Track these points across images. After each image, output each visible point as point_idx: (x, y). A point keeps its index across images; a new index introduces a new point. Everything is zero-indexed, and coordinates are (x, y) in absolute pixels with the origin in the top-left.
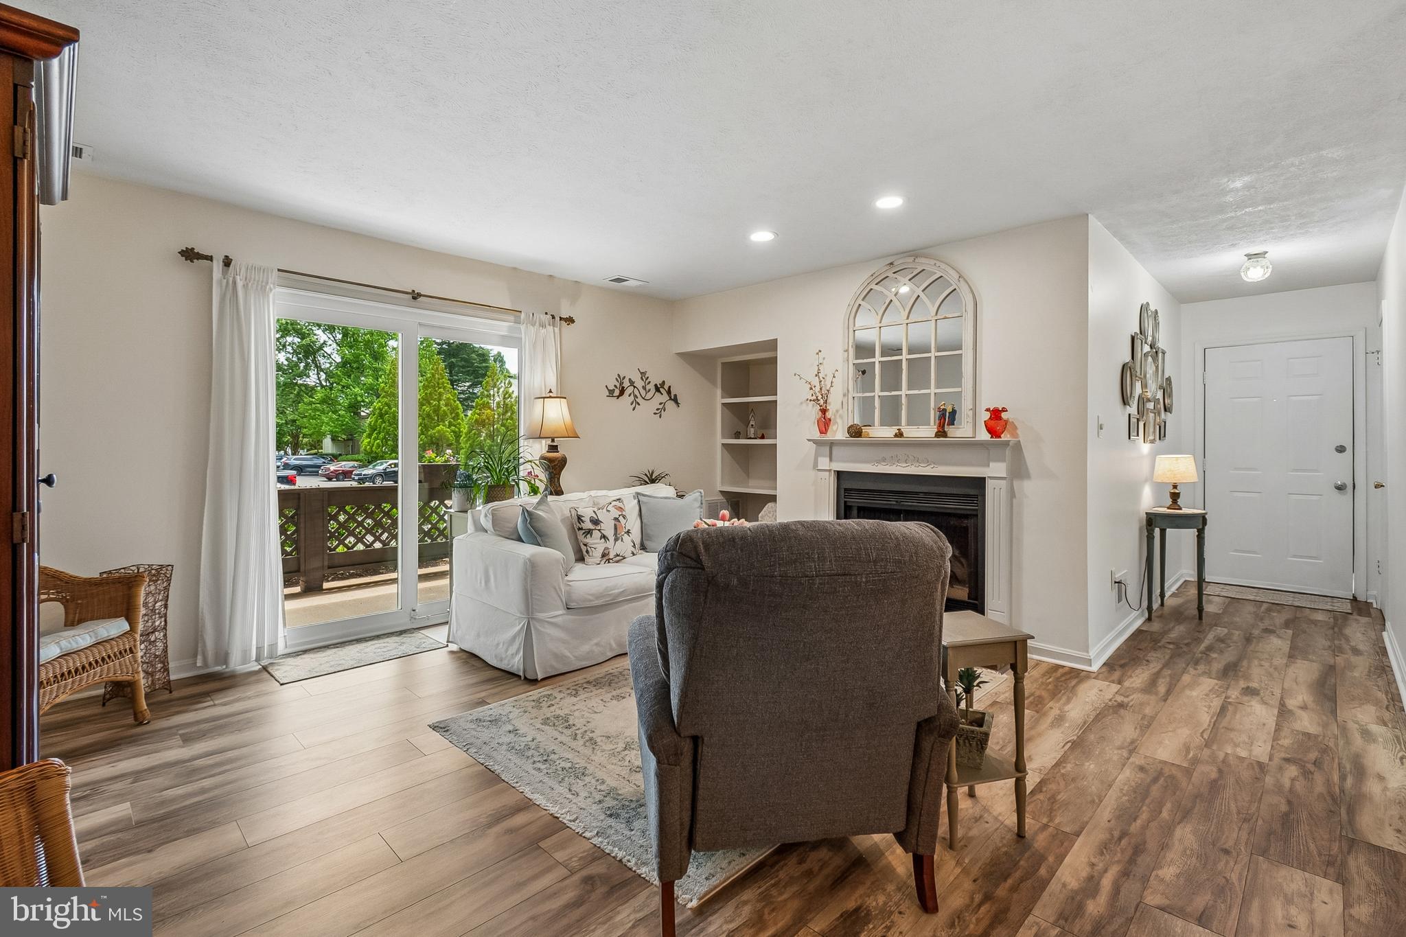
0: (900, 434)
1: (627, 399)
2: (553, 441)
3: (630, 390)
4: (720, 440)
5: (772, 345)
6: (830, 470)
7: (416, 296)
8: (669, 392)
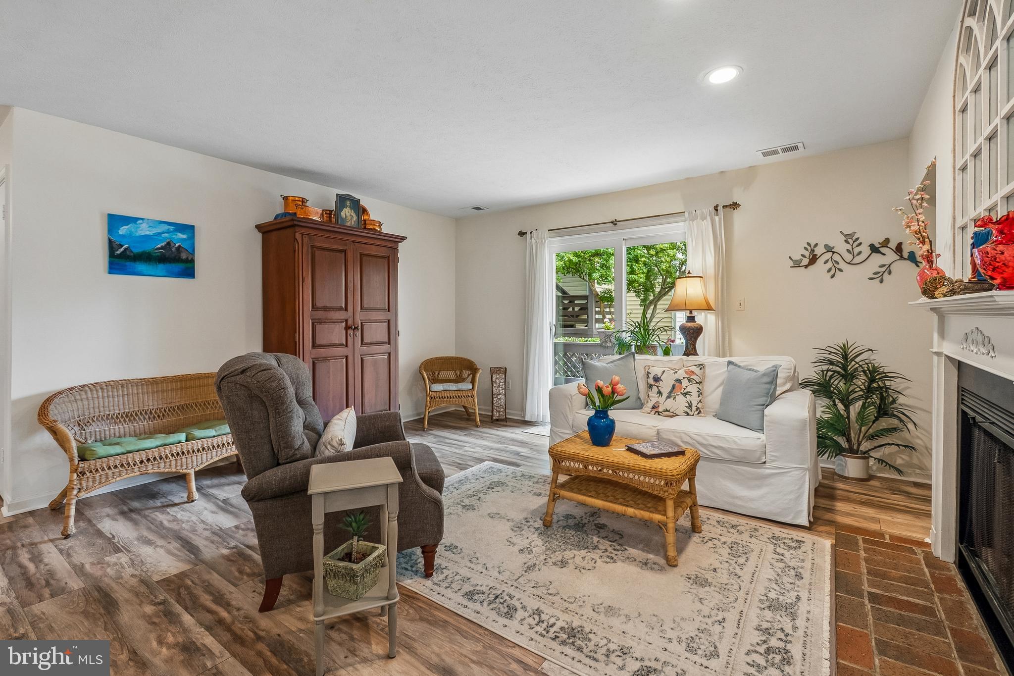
1: (820, 267)
2: (691, 312)
3: (827, 256)
6: (940, 354)
7: (614, 223)
8: (898, 251)
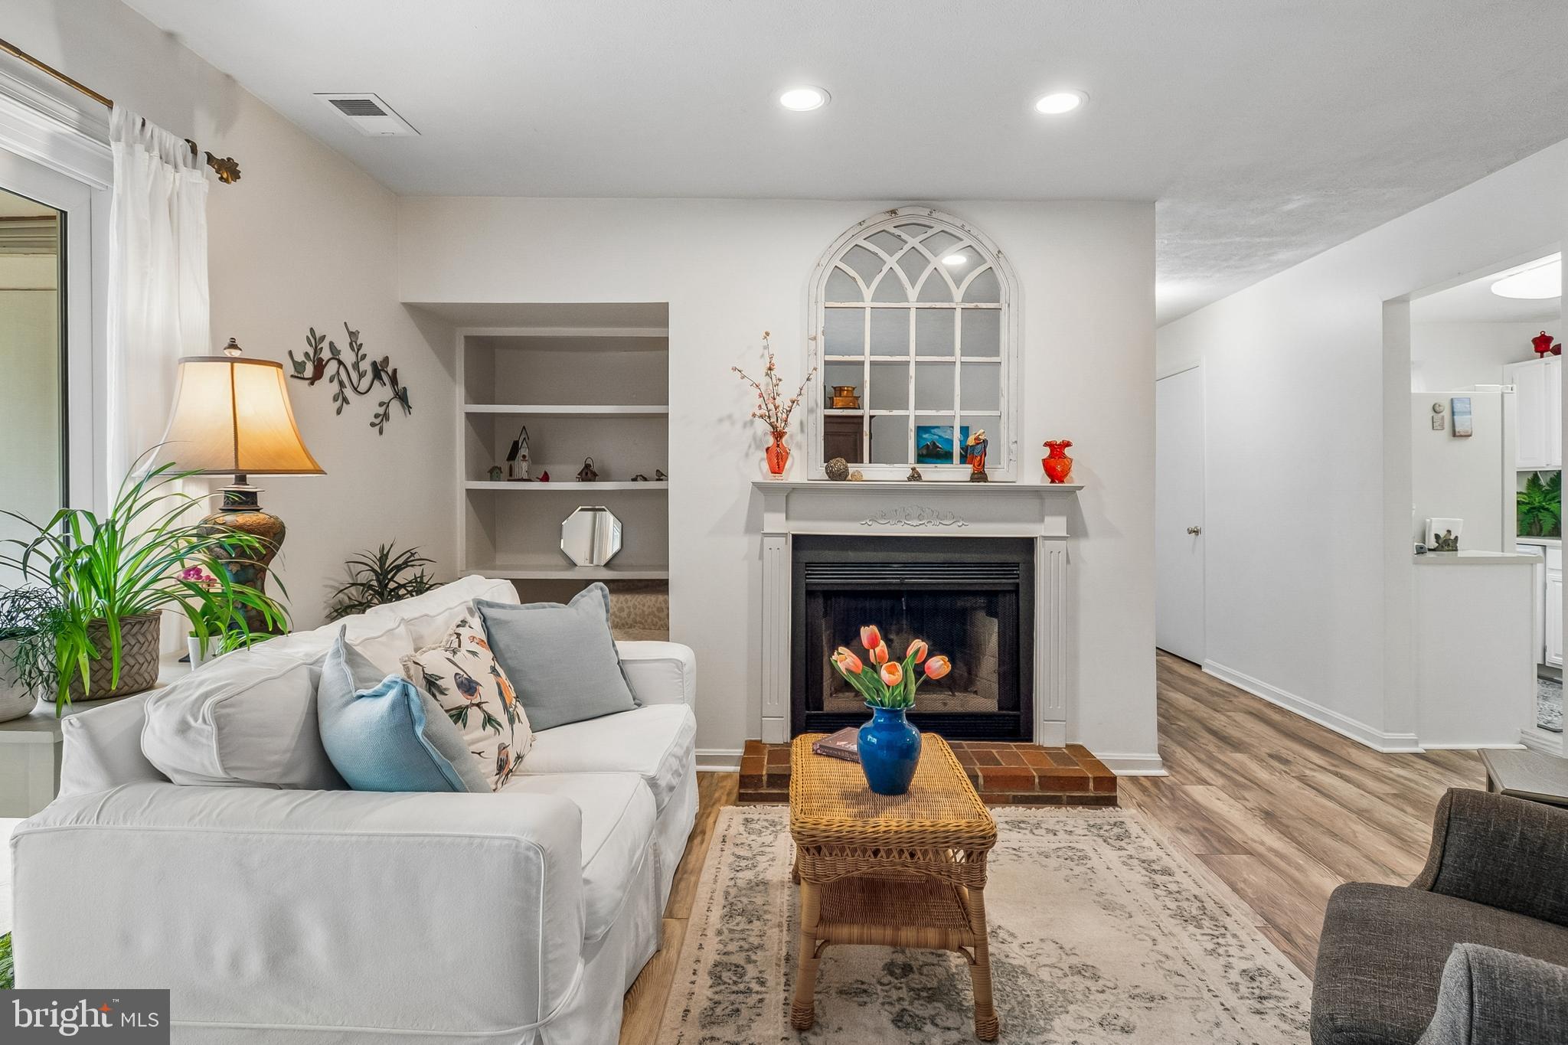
0: (915, 476)
1: (326, 388)
2: (240, 480)
3: (331, 368)
4: (462, 483)
5: (659, 314)
6: (785, 535)
8: (394, 380)
